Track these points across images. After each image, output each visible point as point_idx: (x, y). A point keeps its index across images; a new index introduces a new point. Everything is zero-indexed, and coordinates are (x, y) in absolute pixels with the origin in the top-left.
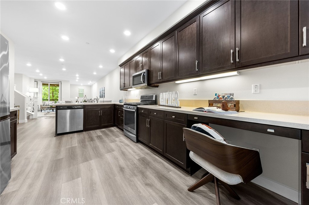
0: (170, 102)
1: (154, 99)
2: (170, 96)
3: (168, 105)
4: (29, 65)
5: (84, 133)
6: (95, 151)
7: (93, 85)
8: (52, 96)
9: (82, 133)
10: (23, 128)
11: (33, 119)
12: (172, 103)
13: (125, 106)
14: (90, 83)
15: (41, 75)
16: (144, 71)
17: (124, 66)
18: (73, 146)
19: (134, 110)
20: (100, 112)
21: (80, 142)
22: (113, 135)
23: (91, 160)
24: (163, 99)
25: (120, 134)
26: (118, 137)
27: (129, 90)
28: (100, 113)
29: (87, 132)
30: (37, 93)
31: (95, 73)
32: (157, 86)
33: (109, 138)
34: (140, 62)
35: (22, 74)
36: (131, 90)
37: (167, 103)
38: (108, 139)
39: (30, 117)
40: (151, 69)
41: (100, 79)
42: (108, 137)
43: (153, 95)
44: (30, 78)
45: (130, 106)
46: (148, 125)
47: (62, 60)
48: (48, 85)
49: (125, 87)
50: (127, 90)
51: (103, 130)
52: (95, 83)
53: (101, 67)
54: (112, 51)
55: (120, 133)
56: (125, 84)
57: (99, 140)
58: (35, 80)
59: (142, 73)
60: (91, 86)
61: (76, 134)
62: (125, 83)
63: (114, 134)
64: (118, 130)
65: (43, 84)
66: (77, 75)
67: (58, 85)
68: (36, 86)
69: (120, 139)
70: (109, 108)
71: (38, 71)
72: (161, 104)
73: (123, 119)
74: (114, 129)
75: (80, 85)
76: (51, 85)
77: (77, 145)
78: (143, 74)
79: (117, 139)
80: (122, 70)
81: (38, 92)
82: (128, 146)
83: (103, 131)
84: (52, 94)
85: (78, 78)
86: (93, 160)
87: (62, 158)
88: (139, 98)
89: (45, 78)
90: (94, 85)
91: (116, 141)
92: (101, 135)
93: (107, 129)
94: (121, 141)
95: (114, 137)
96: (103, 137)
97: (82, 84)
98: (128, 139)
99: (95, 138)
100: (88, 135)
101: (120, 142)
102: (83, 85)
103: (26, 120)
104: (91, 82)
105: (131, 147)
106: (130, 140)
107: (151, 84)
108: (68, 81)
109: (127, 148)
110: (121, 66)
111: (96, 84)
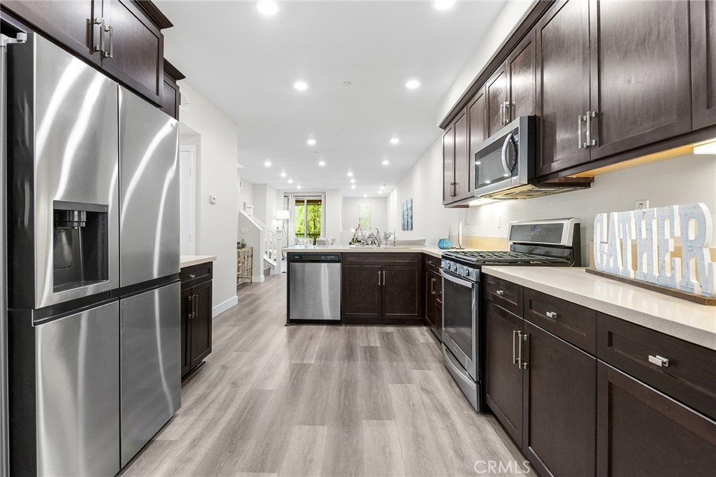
0: (650, 265)
1: (567, 239)
2: (649, 230)
3: (640, 278)
4: (268, 164)
5: (342, 328)
6: (342, 397)
7: (389, 194)
8: (313, 227)
9: (337, 327)
10: (250, 296)
11: (274, 275)
12: (662, 268)
13: (444, 264)
14: (381, 190)
15: (290, 181)
16: (516, 123)
17: (452, 125)
18: (305, 362)
19: (469, 285)
20: (382, 274)
21: (322, 355)
22: (410, 354)
23: (322, 424)
24: (612, 245)
25: (430, 358)
26: (422, 369)
27: (472, 203)
28: (382, 277)
29: (348, 327)
30: (288, 220)
31: (386, 163)
32: (586, 183)
33: (395, 364)
34: (502, 96)
35: (265, 185)
36: (480, 206)
37: (635, 267)
38: (391, 366)
39: (271, 270)
40: (547, 111)
41: (402, 177)
42: (391, 360)
43: (562, 225)
44: (278, 191)
45: (458, 265)
46: (517, 356)
47: (311, 142)
48: (303, 202)
49: (455, 195)
50: (467, 206)
51: (390, 329)
52: (393, 189)
53: (395, 141)
54: (413, 85)
55: (432, 352)
56: (457, 186)
57: (365, 362)
58: (285, 193)
59: (506, 136)
60: (385, 199)
61: (325, 327)
62: (456, 181)
63: (413, 353)
64: (431, 340)
65: (297, 201)
66: (350, 174)
67: (320, 201)
68: (286, 205)
69: (426, 379)
70: (407, 264)
71: (283, 175)
72: (598, 268)
73: (441, 304)
74: (421, 334)
75: (363, 198)
76: (308, 201)
77: (312, 362)
78: (512, 138)
79: (416, 374)
80: (449, 140)
81: (288, 217)
82: (444, 414)
83: (388, 334)
84: (313, 222)
85: (353, 181)
86: (326, 428)
87: (271, 391)
88: (506, 234)
89: (299, 187)
90: (392, 195)
91: (410, 381)
92: (379, 345)
93: (400, 328)
94: (427, 387)
95: (408, 365)
96: (381, 354)
97: (365, 196)
98: (454, 384)
99: (359, 354)
100: (348, 338)
101: (423, 389)
102: (368, 197)
103: (262, 276)
104: (382, 188)
105: (453, 425)
106: (457, 389)
107: (547, 176)
108: (337, 191)
109: (439, 423)
110: (444, 126)
111: (395, 191)
